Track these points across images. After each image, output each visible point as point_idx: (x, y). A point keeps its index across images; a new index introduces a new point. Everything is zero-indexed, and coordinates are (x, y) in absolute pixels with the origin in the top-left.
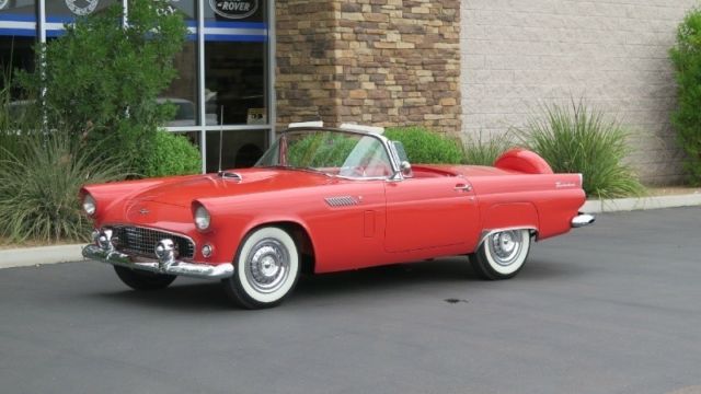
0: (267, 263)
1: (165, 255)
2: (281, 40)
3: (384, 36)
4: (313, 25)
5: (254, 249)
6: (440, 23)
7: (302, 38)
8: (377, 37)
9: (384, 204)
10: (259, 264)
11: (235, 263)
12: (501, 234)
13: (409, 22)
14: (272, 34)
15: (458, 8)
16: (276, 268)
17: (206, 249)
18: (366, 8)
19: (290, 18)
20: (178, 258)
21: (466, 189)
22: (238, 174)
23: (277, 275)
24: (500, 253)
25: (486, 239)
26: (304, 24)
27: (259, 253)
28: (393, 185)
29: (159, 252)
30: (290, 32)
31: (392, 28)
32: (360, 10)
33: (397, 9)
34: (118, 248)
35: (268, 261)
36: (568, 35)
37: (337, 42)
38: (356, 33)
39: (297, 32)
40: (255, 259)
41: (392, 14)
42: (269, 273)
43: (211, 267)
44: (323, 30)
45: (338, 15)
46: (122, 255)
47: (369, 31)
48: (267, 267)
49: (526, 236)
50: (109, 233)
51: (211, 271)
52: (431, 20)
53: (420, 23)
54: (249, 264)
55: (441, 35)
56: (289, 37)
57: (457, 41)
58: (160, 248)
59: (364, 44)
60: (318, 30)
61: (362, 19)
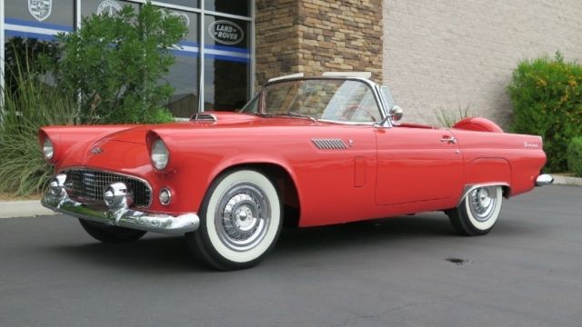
0: (243, 214)
1: (116, 203)
2: (259, 61)
3: (333, 59)
4: (282, 49)
5: (226, 198)
6: (370, 54)
7: (274, 59)
8: (328, 59)
9: (375, 151)
10: (232, 215)
11: (202, 213)
12: (479, 190)
13: (350, 51)
14: (253, 57)
15: (381, 45)
16: (255, 220)
17: (163, 195)
18: (320, 38)
19: (266, 45)
20: (132, 206)
21: (452, 142)
22: (213, 115)
23: (254, 229)
24: (479, 209)
25: (466, 196)
26: (276, 49)
27: (232, 202)
28: (381, 131)
29: (109, 199)
30: (266, 55)
31: (338, 54)
32: (316, 39)
33: (342, 41)
34: (73, 195)
35: (244, 212)
36: (447, 72)
37: (300, 60)
38: (313, 55)
39: (271, 55)
40: (228, 208)
41: (338, 44)
42: (245, 226)
43: (171, 218)
44: (291, 52)
45: (301, 40)
46: (77, 204)
47: (322, 54)
48: (243, 219)
49: (500, 193)
50: (62, 178)
51: (169, 223)
52: (364, 51)
53: (357, 52)
54: (221, 214)
55: (370, 62)
56: (265, 58)
57: (380, 67)
58: (109, 194)
59: (319, 63)
60: (286, 52)
61: (317, 45)
